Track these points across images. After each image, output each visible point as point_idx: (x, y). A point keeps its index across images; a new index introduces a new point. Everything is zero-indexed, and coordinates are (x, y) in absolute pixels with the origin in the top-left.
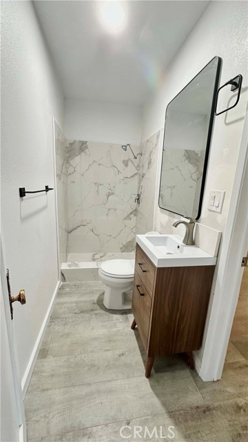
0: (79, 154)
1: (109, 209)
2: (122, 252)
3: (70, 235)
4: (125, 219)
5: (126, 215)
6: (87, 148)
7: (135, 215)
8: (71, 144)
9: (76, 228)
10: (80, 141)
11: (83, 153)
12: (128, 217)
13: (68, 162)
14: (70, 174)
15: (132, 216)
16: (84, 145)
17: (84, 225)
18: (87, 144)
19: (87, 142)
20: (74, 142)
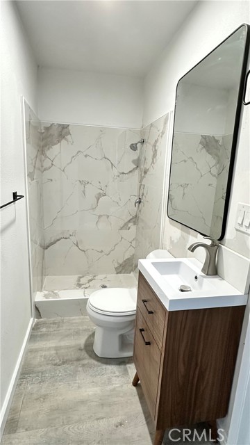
0: (59, 142)
1: (100, 217)
2: (117, 273)
3: (46, 251)
4: (121, 229)
5: (122, 223)
6: (69, 133)
7: (135, 223)
8: (47, 129)
9: (55, 242)
10: (60, 125)
11: (63, 142)
12: (125, 227)
13: (43, 153)
14: (45, 169)
15: (130, 225)
16: (65, 130)
17: (66, 238)
18: (70, 128)
19: (68, 125)
20: (51, 125)
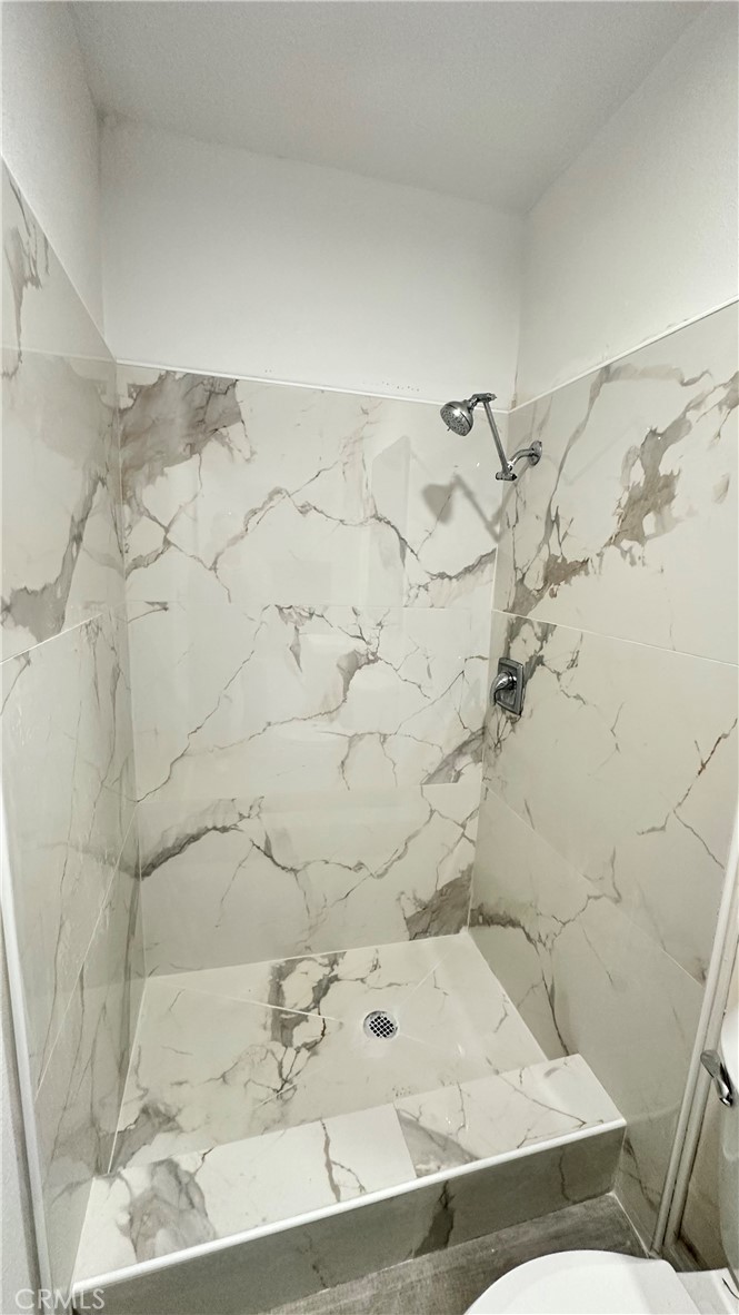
0: (194, 449)
1: (353, 740)
2: (414, 937)
3: (145, 883)
4: (431, 779)
5: (434, 758)
6: (236, 416)
7: (478, 759)
8: (144, 394)
9: (179, 848)
10: (194, 381)
11: (212, 448)
12: (447, 770)
13: (125, 494)
14: (136, 565)
15: (465, 762)
16: (221, 402)
17: (224, 830)
18: (239, 393)
19: (234, 383)
20: (160, 377)
